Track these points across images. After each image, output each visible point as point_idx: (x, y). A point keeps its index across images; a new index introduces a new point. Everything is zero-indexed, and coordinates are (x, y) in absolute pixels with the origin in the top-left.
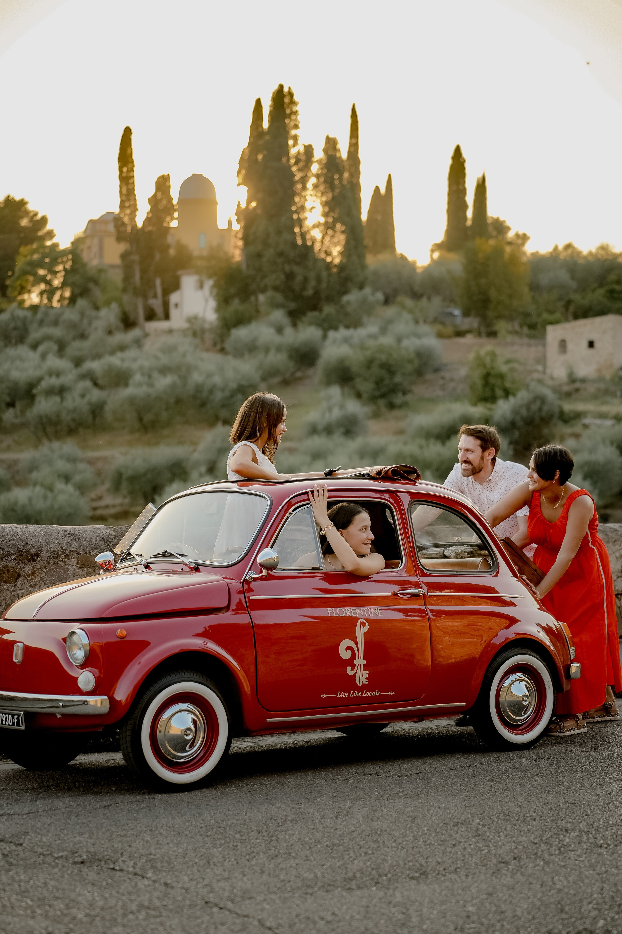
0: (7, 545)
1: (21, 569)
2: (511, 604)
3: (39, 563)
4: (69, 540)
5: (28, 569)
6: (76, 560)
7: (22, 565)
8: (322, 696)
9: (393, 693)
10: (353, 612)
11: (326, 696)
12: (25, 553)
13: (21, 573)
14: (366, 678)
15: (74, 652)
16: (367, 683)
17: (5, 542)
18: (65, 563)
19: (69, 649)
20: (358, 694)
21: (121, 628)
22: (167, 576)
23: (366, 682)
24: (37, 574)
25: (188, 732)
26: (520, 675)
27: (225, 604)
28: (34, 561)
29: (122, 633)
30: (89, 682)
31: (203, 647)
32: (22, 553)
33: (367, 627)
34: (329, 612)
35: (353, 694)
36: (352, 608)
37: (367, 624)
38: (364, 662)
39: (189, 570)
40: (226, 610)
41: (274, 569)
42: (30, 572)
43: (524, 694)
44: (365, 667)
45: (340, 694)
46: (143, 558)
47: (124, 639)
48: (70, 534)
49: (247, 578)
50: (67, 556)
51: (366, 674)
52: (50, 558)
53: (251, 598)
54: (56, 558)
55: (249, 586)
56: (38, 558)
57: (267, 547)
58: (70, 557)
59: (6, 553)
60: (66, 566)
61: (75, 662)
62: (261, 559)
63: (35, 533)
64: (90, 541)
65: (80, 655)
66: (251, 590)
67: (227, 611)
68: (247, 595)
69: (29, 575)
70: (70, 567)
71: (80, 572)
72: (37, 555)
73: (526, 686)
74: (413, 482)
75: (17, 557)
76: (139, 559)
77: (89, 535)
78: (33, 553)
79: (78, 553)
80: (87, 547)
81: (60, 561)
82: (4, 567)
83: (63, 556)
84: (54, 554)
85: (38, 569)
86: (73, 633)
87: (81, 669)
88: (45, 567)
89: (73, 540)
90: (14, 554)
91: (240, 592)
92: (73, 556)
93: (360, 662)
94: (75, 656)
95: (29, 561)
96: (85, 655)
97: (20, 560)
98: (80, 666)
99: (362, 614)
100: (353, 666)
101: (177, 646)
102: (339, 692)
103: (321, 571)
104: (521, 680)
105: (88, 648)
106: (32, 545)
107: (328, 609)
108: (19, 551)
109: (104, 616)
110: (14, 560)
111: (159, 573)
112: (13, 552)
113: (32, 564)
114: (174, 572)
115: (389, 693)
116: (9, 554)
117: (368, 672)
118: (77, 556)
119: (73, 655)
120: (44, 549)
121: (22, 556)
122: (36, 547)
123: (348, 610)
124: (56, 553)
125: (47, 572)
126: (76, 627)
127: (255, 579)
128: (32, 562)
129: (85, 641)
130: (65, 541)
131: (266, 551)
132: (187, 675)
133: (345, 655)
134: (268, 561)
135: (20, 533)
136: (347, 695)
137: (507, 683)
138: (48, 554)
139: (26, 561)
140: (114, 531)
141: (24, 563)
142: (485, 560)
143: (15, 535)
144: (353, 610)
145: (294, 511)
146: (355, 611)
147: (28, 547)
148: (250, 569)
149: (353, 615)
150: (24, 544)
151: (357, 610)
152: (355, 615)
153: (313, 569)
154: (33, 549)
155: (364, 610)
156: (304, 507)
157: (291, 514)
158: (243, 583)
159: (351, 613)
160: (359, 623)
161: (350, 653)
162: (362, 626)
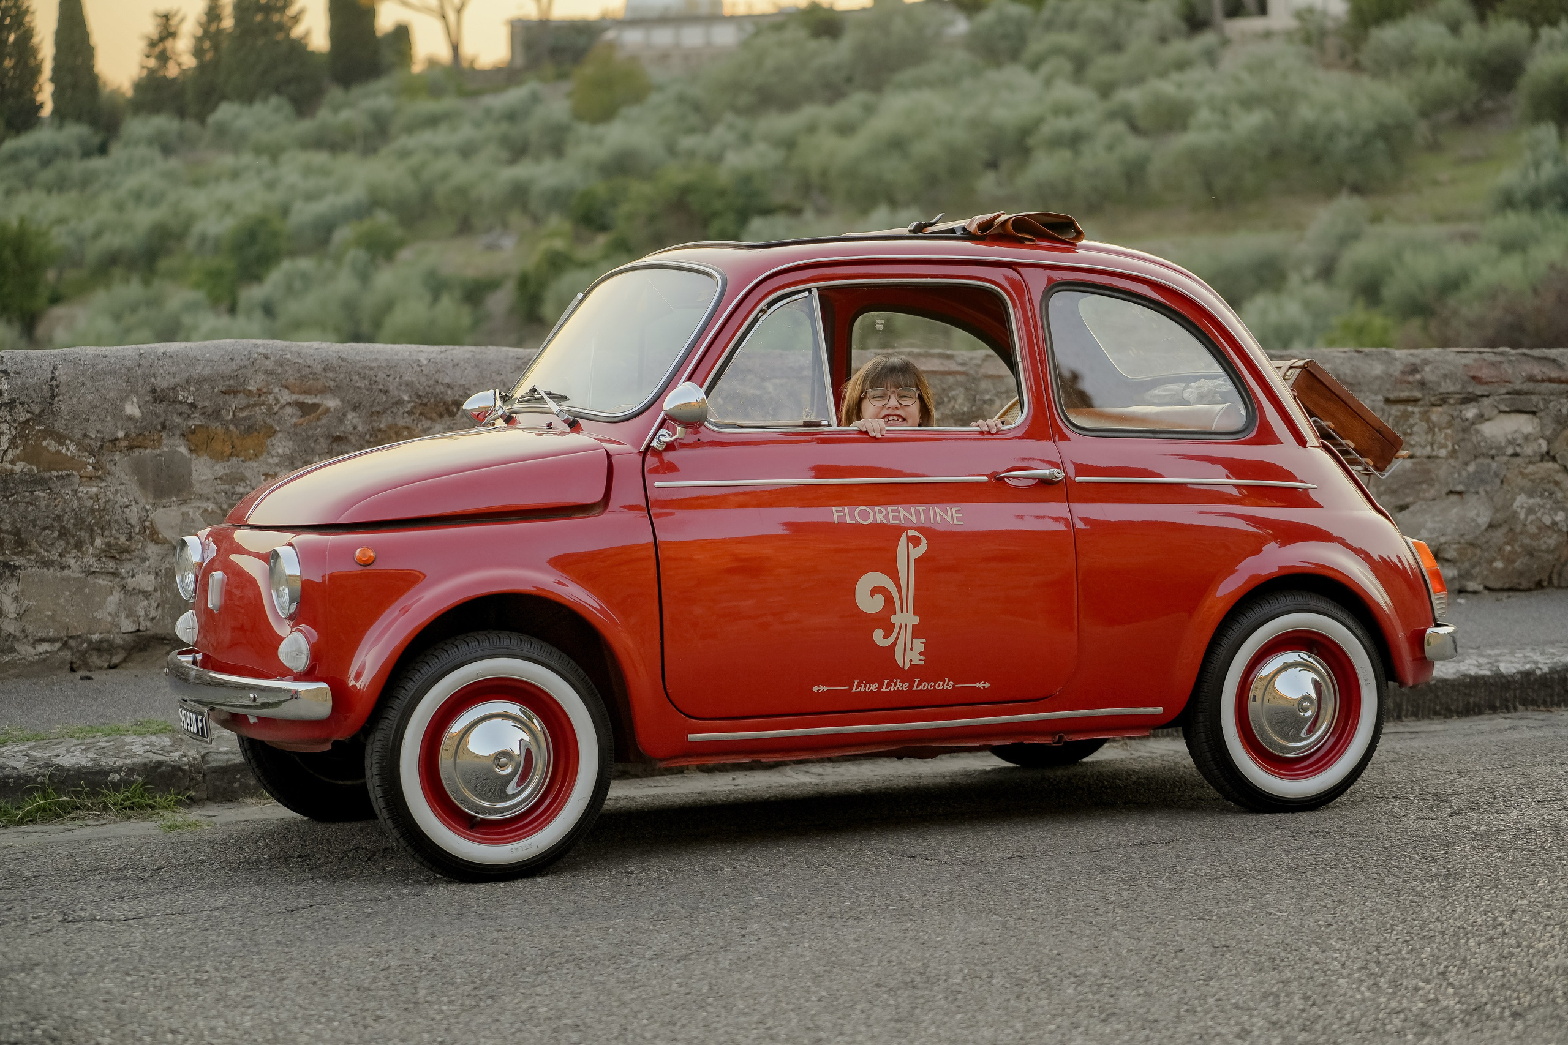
0: (396, 384)
8: (815, 689)
9: (987, 685)
10: (891, 515)
11: (826, 689)
12: (432, 400)
14: (921, 654)
16: (922, 663)
17: (390, 379)
19: (274, 584)
20: (901, 686)
21: (365, 545)
22: (539, 434)
23: (919, 660)
25: (503, 760)
26: (1303, 656)
27: (598, 497)
29: (364, 555)
30: (299, 653)
32: (425, 400)
33: (924, 547)
34: (836, 515)
35: (889, 685)
36: (890, 508)
37: (924, 541)
38: (916, 620)
39: (564, 428)
40: (601, 509)
41: (701, 424)
43: (1304, 695)
44: (917, 632)
45: (859, 685)
47: (369, 568)
49: (653, 443)
51: (919, 644)
53: (660, 484)
59: (394, 400)
61: (284, 613)
62: (669, 404)
63: (456, 361)
67: (600, 512)
68: (648, 477)
73: (1314, 679)
74: (1070, 246)
75: (415, 407)
78: (449, 399)
82: (390, 427)
86: (276, 554)
87: (289, 624)
90: (409, 402)
93: (905, 618)
94: (280, 600)
95: (441, 416)
96: (295, 599)
97: (421, 414)
98: (288, 618)
99: (913, 519)
100: (889, 629)
102: (856, 682)
103: (827, 429)
104: (1303, 665)
105: (298, 585)
106: (448, 386)
107: (835, 509)
108: (419, 397)
110: (410, 413)
111: (525, 432)
112: (406, 398)
115: (977, 685)
116: (399, 402)
117: (924, 641)
119: (282, 597)
121: (425, 405)
122: (456, 389)
123: (880, 512)
126: (282, 541)
128: (446, 418)
129: (295, 569)
131: (682, 387)
132: (506, 642)
133: (870, 604)
134: (688, 409)
135: (425, 362)
136: (874, 687)
137: (1268, 669)
139: (434, 415)
141: (431, 419)
143: (415, 365)
144: (893, 511)
145: (770, 305)
146: (897, 514)
147: (440, 389)
148: (661, 427)
149: (892, 522)
150: (431, 382)
151: (902, 511)
152: (898, 522)
153: (806, 425)
154: (449, 392)
155: (917, 512)
156: (794, 297)
157: (763, 311)
158: (644, 454)
159: (887, 517)
160: (904, 539)
161: (880, 600)
162: (911, 545)
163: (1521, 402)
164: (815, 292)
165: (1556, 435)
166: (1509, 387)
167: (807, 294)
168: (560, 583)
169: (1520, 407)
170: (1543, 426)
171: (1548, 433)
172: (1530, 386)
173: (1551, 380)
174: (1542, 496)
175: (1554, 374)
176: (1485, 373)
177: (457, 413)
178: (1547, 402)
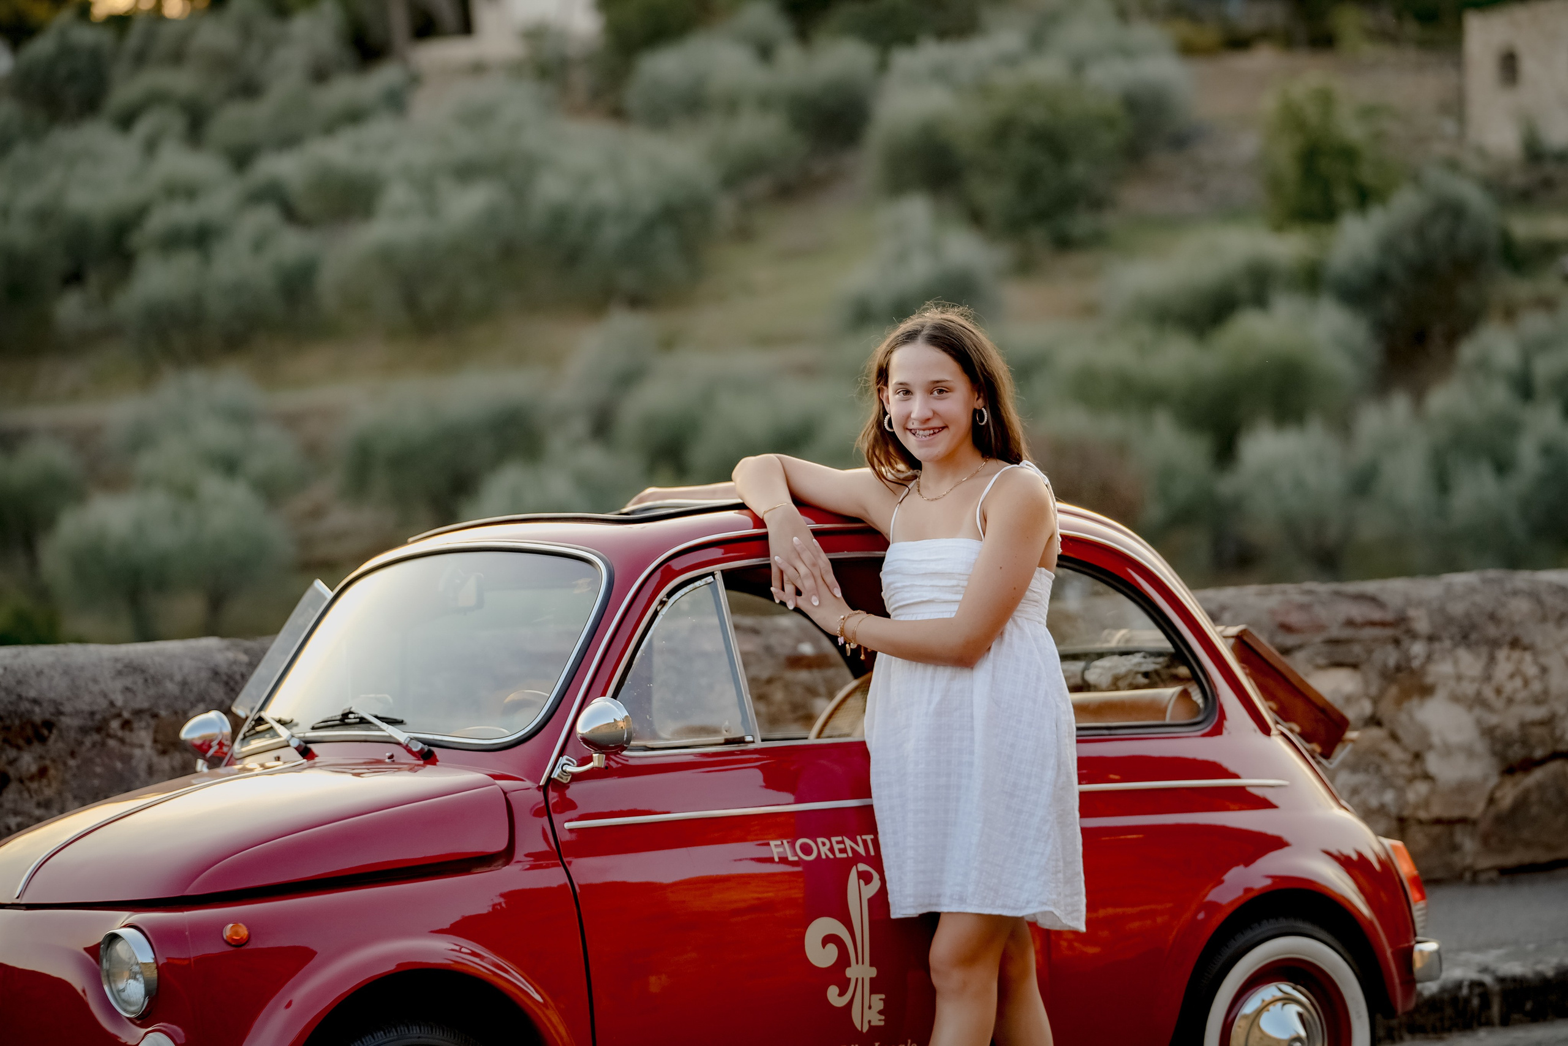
1: (12, 762)
2: (1264, 804)
3: (55, 745)
4: (128, 681)
5: (28, 761)
6: (151, 732)
7: (12, 753)
10: (836, 847)
12: (17, 722)
13: (11, 772)
14: (880, 1012)
15: (121, 986)
16: (882, 1023)
18: (122, 741)
19: (108, 976)
21: (235, 921)
22: (358, 775)
23: (878, 1021)
24: (52, 772)
26: (1287, 988)
27: (501, 845)
28: (43, 740)
29: (236, 933)
31: (454, 956)
32: (8, 722)
33: (876, 886)
34: (774, 850)
36: (834, 839)
37: (875, 878)
38: (873, 973)
39: (412, 760)
40: (504, 859)
41: (625, 749)
42: (34, 768)
43: (1294, 1035)
44: (875, 986)
46: (295, 730)
47: (243, 948)
48: (132, 668)
49: (555, 775)
50: (126, 725)
51: (878, 1001)
52: (84, 730)
53: (567, 825)
54: (98, 730)
55: (562, 796)
56: (50, 732)
57: (604, 694)
58: (136, 725)
60: (126, 750)
61: (125, 1011)
62: (585, 726)
63: (39, 667)
64: (184, 684)
65: (134, 991)
66: (571, 805)
67: (507, 863)
68: (556, 817)
69: (32, 778)
70: (137, 752)
71: (165, 763)
72: (49, 725)
73: (1300, 1015)
76: (284, 732)
77: (180, 668)
78: (37, 719)
79: (155, 716)
80: (176, 698)
81: (109, 736)
83: (115, 724)
84: (93, 720)
85: (53, 761)
86: (114, 938)
87: (142, 1026)
88: (73, 754)
89: (140, 681)
91: (538, 813)
92: (143, 724)
93: (861, 971)
94: (124, 995)
95: (29, 742)
96: (148, 993)
98: (138, 1018)
99: (861, 850)
100: (844, 985)
101: (384, 959)
103: (751, 746)
104: (1288, 1000)
105: (155, 974)
106: (35, 701)
107: (772, 843)
109: (190, 891)
111: (337, 768)
113: (37, 748)
114: (375, 765)
117: (883, 996)
118: (153, 722)
119: (119, 991)
120: (68, 708)
122: (45, 705)
123: (824, 844)
124: (98, 717)
125: (78, 767)
126: (119, 922)
127: (576, 777)
128: (36, 745)
129: (146, 956)
130: (119, 684)
131: (598, 703)
133: (822, 956)
134: (605, 731)
138: (75, 722)
139: (21, 742)
140: (246, 652)
141: (19, 748)
142: (1185, 694)
144: (838, 843)
145: (670, 595)
146: (842, 846)
147: (25, 706)
148: (561, 753)
149: (838, 855)
150: (13, 698)
151: (848, 842)
152: (844, 855)
153: (728, 742)
154: (37, 709)
155: (865, 842)
156: (697, 584)
157: (663, 603)
158: (544, 789)
159: (831, 850)
160: (853, 875)
161: (832, 951)
162: (862, 882)
163: (1340, 653)
164: (719, 576)
165: (1382, 693)
166: (1325, 635)
167: (710, 579)
168: (474, 954)
169: (1339, 658)
170: (1367, 683)
171: (1374, 690)
172: (1347, 633)
173: (1373, 624)
174: (1366, 771)
175: (1376, 615)
176: (1295, 618)
177: (49, 737)
178: (1370, 652)
